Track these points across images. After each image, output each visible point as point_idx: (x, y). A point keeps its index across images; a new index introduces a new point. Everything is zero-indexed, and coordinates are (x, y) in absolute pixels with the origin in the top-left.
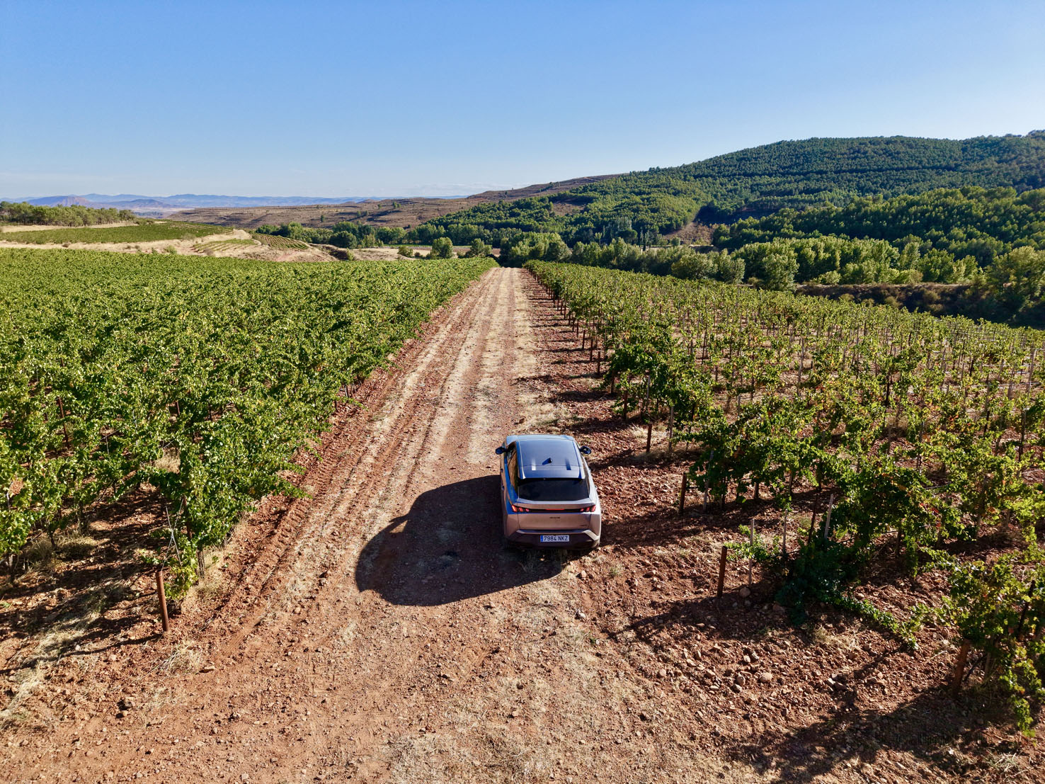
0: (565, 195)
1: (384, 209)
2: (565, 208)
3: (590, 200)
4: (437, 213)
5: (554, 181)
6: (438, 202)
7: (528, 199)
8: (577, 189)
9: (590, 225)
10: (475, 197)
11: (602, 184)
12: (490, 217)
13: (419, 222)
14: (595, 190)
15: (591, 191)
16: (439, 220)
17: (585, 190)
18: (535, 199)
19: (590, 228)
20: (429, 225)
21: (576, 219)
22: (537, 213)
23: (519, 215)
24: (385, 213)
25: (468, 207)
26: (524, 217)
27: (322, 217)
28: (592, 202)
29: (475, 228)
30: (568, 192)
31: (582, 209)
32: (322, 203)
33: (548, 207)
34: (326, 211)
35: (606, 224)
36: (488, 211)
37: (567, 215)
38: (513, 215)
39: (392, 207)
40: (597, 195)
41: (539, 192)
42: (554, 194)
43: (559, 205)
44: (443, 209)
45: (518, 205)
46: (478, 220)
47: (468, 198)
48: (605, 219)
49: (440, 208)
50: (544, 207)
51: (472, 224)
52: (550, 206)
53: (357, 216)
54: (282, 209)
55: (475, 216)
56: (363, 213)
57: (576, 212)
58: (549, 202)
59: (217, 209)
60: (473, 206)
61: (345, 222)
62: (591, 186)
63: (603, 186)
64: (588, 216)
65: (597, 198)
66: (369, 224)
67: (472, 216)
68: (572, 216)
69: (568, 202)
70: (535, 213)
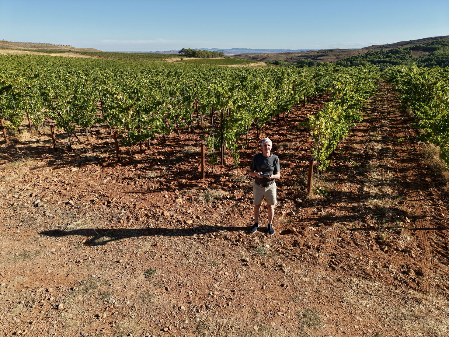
0: (420, 46)
1: (320, 54)
2: (418, 53)
3: (435, 49)
4: (346, 56)
6: (347, 50)
7: (397, 49)
8: (428, 43)
9: (433, 62)
10: (366, 48)
11: (444, 40)
12: (375, 58)
13: (337, 60)
14: (439, 44)
15: (436, 44)
16: (347, 59)
17: (432, 43)
18: (401, 49)
19: (433, 64)
20: (343, 61)
21: (425, 59)
22: (402, 56)
23: (391, 57)
24: (321, 56)
25: (363, 53)
26: (394, 58)
29: (366, 63)
30: (421, 45)
31: (429, 54)
32: (291, 52)
33: (409, 53)
34: (293, 55)
35: (444, 62)
36: (374, 55)
37: (419, 57)
38: (387, 57)
39: (325, 53)
40: (440, 46)
41: (403, 45)
42: (413, 46)
43: (415, 52)
44: (349, 54)
45: (391, 52)
46: (368, 59)
47: (363, 48)
48: (444, 59)
49: (348, 53)
50: (406, 53)
51: (365, 61)
52: (410, 52)
53: (307, 57)
54: (275, 54)
55: (366, 57)
56: (310, 56)
57: (425, 56)
58: (410, 50)
59: (248, 54)
60: (366, 52)
61: (303, 60)
62: (437, 42)
63: (445, 41)
64: (433, 58)
65: (440, 48)
66: (313, 61)
67: (365, 57)
68: (423, 58)
69: (421, 50)
70: (401, 56)
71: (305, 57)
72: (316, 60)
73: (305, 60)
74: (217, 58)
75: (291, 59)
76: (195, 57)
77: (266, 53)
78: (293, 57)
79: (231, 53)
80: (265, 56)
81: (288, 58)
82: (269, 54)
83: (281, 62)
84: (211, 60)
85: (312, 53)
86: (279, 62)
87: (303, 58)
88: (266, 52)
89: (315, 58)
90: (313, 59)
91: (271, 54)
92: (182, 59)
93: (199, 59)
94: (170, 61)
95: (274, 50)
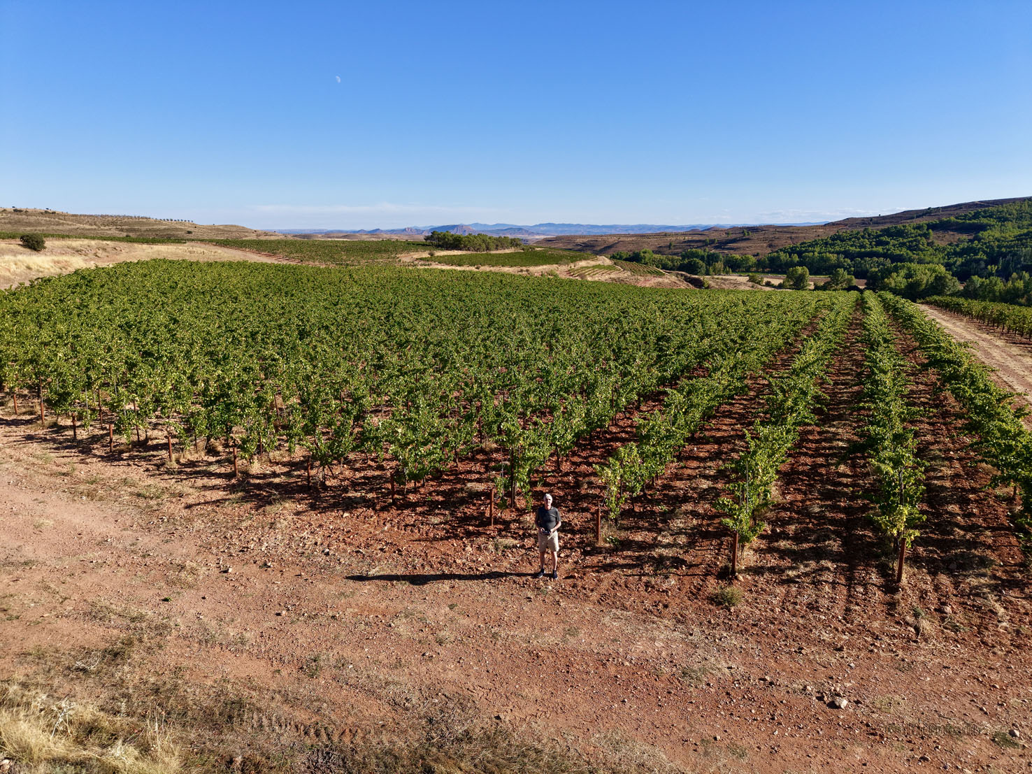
0: (949, 222)
1: (732, 237)
2: (947, 236)
3: (983, 228)
4: (790, 241)
5: (934, 206)
6: (791, 230)
7: (900, 226)
8: (966, 216)
9: (981, 256)
10: (833, 224)
11: (1001, 209)
12: (852, 246)
13: (769, 250)
14: (991, 216)
15: (984, 217)
16: (791, 248)
17: (976, 216)
18: (909, 226)
19: (980, 260)
20: (782, 254)
21: (963, 249)
22: (911, 242)
23: (888, 243)
24: (734, 241)
25: (826, 235)
26: (893, 246)
27: (670, 245)
28: (985, 230)
29: (833, 257)
30: (953, 218)
31: (971, 238)
32: (668, 231)
33: (926, 236)
34: (674, 239)
35: (1004, 255)
36: (850, 239)
37: (950, 245)
38: (879, 243)
39: (742, 235)
40: (992, 221)
41: (912, 218)
42: (935, 221)
43: (940, 233)
44: (796, 237)
45: (887, 232)
46: (837, 248)
47: (825, 225)
48: (1004, 250)
49: (793, 235)
50: (920, 235)
51: (830, 252)
52: (929, 233)
53: (704, 244)
54: (633, 236)
55: (833, 244)
56: (710, 240)
57: (962, 241)
58: (927, 230)
59: (575, 236)
60: (832, 233)
61: (694, 250)
62: (985, 212)
63: (1003, 211)
64: (979, 246)
65: (993, 226)
66: (717, 251)
67: (831, 245)
68: (957, 246)
69: (952, 230)
70: (909, 242)
71: (699, 244)
72: (724, 249)
73: (699, 250)
74: (507, 251)
75: (669, 247)
76: (461, 250)
77: (614, 235)
78: (673, 244)
79: (538, 234)
80: (612, 240)
81: (662, 245)
82: (620, 236)
83: (646, 255)
84: (494, 255)
85: (715, 234)
86: (642, 254)
87: (696, 245)
88: (613, 232)
89: (722, 245)
90: (716, 248)
91: (625, 236)
92: (432, 255)
93: (469, 252)
94: (406, 258)
95: (632, 228)
